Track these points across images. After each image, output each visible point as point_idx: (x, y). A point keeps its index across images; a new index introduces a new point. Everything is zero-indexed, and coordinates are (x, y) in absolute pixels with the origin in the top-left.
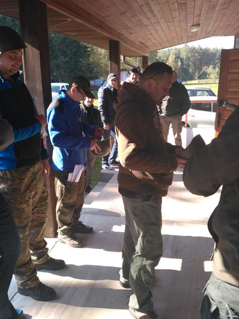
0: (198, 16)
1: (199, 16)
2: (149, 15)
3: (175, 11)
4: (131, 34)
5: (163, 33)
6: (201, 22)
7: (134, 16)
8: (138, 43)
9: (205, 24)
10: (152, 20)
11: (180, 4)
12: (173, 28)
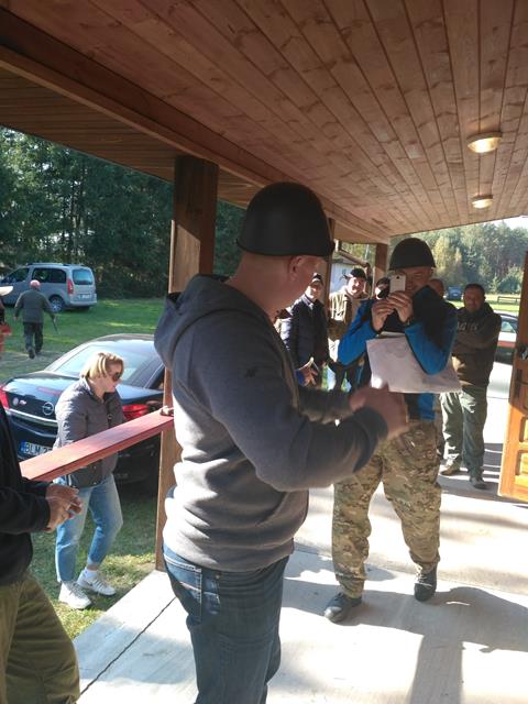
0: (487, 183)
1: (490, 182)
2: (393, 179)
3: (442, 174)
4: (356, 206)
5: (419, 208)
6: (493, 192)
7: (364, 180)
8: (369, 220)
9: (504, 195)
10: (399, 187)
11: (451, 165)
12: (440, 200)
